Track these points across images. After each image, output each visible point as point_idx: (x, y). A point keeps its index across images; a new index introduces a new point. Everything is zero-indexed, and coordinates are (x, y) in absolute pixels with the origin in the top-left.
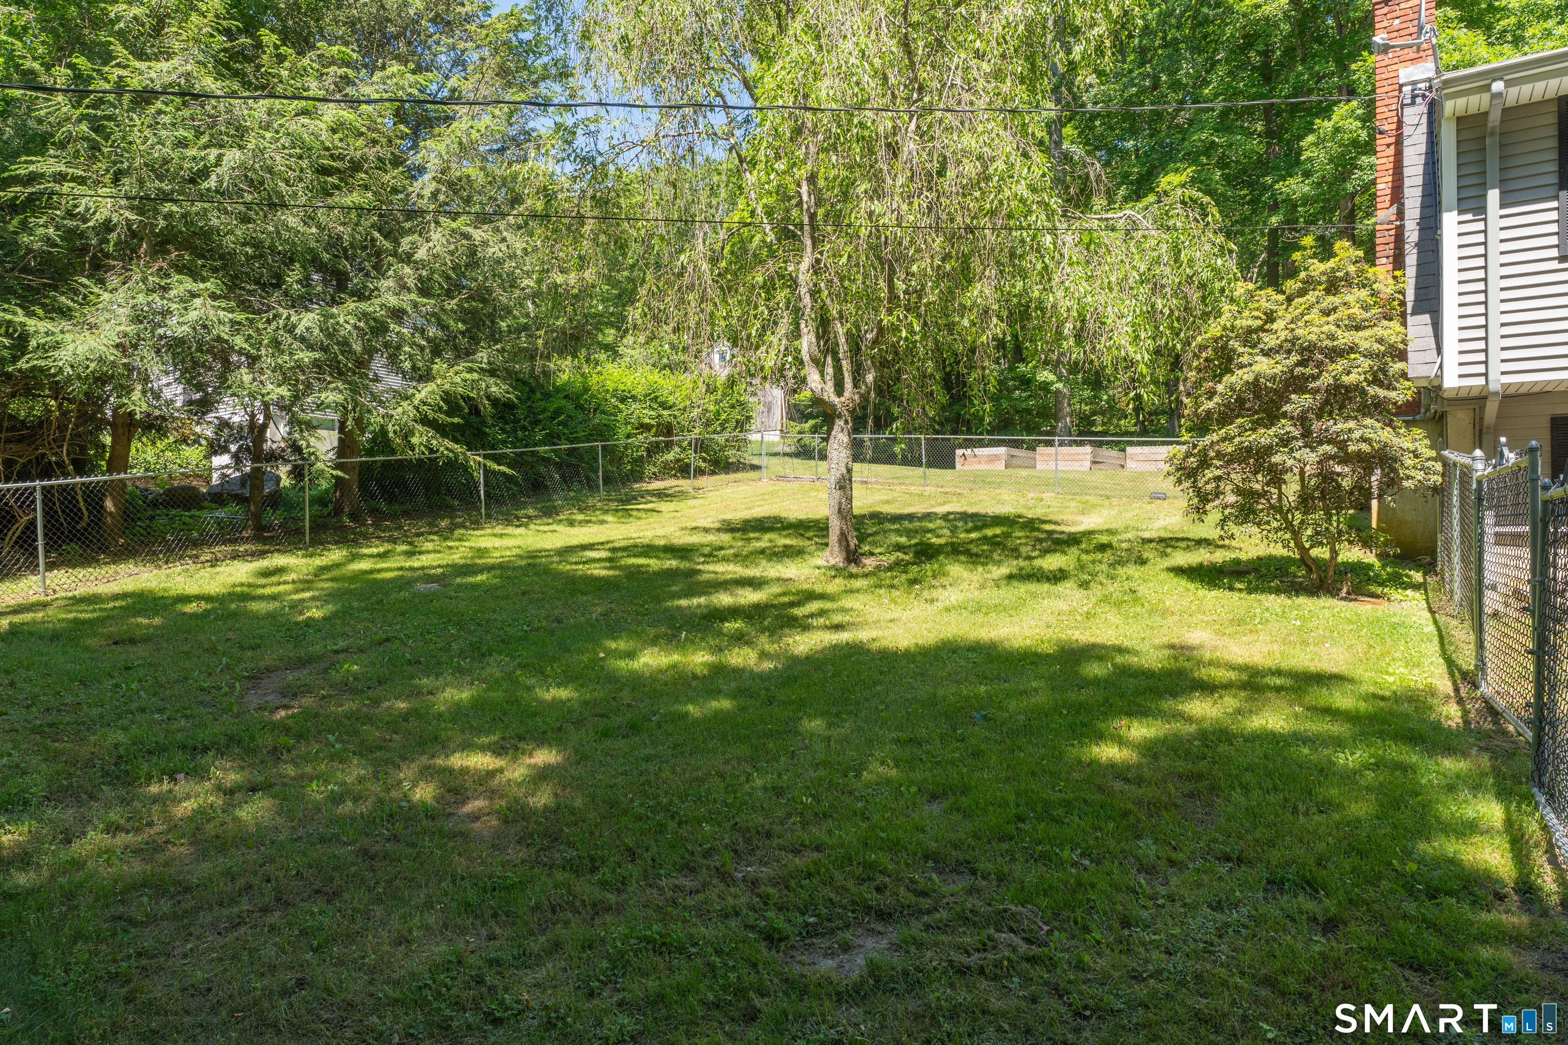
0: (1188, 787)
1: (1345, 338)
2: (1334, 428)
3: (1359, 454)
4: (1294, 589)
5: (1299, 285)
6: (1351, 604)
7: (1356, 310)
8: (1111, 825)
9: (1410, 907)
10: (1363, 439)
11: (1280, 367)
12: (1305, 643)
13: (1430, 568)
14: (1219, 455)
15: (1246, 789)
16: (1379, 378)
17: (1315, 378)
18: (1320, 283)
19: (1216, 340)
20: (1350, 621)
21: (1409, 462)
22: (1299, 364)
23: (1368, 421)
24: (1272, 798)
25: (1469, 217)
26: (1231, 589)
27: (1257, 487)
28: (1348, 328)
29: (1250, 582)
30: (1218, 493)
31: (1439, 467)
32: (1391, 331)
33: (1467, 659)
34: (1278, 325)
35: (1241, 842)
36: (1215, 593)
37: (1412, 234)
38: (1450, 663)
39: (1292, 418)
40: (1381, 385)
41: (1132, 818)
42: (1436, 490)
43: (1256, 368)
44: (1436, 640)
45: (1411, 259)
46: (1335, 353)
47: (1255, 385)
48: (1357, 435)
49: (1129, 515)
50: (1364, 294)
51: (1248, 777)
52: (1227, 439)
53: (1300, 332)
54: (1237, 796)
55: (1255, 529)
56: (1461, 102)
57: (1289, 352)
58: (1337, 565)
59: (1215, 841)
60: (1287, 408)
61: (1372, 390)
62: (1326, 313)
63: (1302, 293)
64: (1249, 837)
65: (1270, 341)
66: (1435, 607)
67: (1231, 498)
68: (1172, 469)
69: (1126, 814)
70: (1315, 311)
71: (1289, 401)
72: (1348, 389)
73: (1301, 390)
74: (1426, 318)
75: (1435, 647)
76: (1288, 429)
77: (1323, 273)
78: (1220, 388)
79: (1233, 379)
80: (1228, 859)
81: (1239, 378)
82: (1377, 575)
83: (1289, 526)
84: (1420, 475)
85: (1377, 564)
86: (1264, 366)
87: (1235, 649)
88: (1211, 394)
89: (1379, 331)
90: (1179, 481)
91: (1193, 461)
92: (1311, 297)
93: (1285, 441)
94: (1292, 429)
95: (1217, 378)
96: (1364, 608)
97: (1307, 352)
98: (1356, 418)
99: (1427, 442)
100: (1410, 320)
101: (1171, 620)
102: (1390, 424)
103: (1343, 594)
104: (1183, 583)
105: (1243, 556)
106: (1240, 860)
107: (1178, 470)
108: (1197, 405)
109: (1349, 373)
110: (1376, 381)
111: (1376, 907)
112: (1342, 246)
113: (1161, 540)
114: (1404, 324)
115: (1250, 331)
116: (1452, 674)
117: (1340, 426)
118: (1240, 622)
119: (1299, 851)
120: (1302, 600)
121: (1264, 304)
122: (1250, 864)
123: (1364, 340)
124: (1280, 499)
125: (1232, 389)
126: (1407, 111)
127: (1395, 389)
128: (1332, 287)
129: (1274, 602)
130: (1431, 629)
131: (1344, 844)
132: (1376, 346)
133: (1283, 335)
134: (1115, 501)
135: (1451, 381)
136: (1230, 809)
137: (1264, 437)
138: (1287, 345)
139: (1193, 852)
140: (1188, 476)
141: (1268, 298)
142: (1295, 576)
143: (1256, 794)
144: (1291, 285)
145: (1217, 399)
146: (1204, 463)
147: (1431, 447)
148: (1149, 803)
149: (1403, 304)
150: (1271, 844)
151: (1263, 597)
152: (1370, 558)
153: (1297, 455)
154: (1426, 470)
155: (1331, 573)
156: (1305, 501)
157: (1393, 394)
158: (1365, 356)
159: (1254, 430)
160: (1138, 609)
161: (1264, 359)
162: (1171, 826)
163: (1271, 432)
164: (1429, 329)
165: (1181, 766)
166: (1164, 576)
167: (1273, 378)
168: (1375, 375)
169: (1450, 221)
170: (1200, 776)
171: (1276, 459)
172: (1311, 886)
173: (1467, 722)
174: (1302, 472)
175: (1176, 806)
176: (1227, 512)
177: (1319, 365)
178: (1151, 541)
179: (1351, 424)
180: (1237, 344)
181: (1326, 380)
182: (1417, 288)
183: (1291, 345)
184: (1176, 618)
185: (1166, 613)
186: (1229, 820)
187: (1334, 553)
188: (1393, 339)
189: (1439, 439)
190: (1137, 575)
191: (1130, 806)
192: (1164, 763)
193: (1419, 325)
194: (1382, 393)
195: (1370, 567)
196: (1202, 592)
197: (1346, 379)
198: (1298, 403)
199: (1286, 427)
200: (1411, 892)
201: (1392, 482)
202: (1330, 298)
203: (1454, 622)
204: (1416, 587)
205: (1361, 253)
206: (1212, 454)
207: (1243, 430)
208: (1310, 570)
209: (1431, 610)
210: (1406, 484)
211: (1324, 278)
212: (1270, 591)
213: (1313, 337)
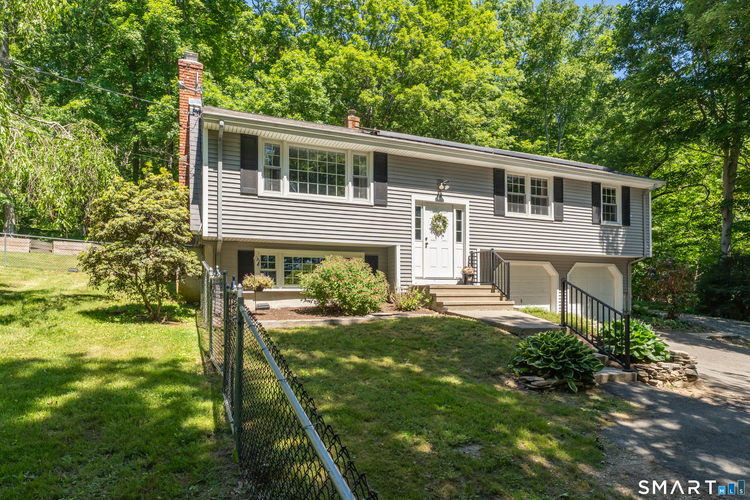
0: (89, 425)
1: (164, 212)
2: (159, 251)
3: (170, 262)
4: (143, 320)
5: (145, 183)
6: (167, 326)
7: (169, 200)
8: (47, 454)
9: (179, 450)
10: (171, 256)
11: (136, 220)
12: (146, 346)
13: (198, 307)
14: (107, 259)
15: (116, 419)
16: (178, 230)
17: (152, 227)
18: (154, 184)
19: (105, 202)
20: (166, 334)
21: (190, 266)
22: (144, 220)
23: (173, 248)
24: (128, 421)
25: (212, 170)
26: (113, 321)
27: (126, 273)
28: (166, 207)
29: (122, 317)
30: (106, 275)
31: (201, 268)
32: (183, 211)
33: (207, 347)
34: (135, 200)
35: (114, 444)
36: (104, 324)
37: (192, 171)
38: (201, 349)
39: (141, 244)
40: (179, 233)
41: (58, 448)
42: (199, 277)
43: (125, 219)
44: (197, 339)
45: (192, 181)
46: (160, 218)
47: (124, 227)
48: (168, 254)
49: (55, 281)
50: (172, 193)
51: (118, 414)
52: (110, 250)
53: (145, 206)
54: (113, 424)
55: (124, 294)
56: (210, 124)
57: (140, 214)
58: (162, 307)
59: (102, 446)
60: (139, 239)
61: (175, 235)
62: (157, 198)
63: (146, 187)
64: (118, 440)
65: (132, 207)
66: (199, 324)
67: (113, 278)
68: (81, 262)
69: (55, 446)
70: (152, 196)
71: (140, 236)
72: (165, 233)
73: (146, 231)
74: (197, 207)
75: (196, 343)
76: (139, 249)
77: (155, 180)
78: (107, 225)
79: (114, 222)
80: (107, 453)
81: (117, 222)
82: (178, 312)
83: (141, 291)
84: (194, 271)
85: (178, 306)
86: (129, 218)
87: (114, 353)
88: (103, 228)
89: (177, 210)
90: (85, 269)
91: (92, 260)
92: (150, 190)
93: (138, 253)
94: (141, 249)
95: (106, 220)
96: (172, 327)
97: (148, 216)
98: (168, 247)
99: (196, 257)
100: (191, 206)
101: (81, 341)
102: (182, 251)
103: (163, 321)
104: (88, 320)
105: (119, 305)
106: (113, 452)
107: (85, 263)
108: (96, 232)
109: (165, 227)
110: (176, 232)
111: (167, 454)
112: (163, 170)
113: (76, 296)
114: (188, 208)
115: (122, 200)
116: (201, 353)
117: (162, 250)
118: (116, 339)
119: (139, 440)
120: (146, 325)
121: (129, 189)
122: (118, 452)
123: (172, 213)
124: (136, 279)
125: (113, 227)
126: (191, 117)
127: (185, 236)
128: (159, 187)
129: (133, 327)
130: (196, 335)
131: (157, 433)
132: (177, 217)
133: (138, 206)
134: (46, 272)
135: (205, 234)
136: (109, 430)
137: (128, 251)
138: (139, 211)
139: (91, 455)
140: (90, 267)
141: (130, 186)
142: (144, 314)
143: (121, 421)
144: (142, 183)
145: (105, 231)
146: (99, 261)
147: (198, 260)
148: (68, 438)
149: (188, 199)
150: (127, 441)
151: (128, 325)
152: (175, 304)
153: (144, 261)
154: (196, 269)
155: (159, 312)
156: (147, 279)
157: (183, 238)
158: (172, 220)
159: (124, 247)
160: (62, 336)
161: (129, 215)
162: (80, 446)
163: (131, 250)
164: (198, 211)
165: (85, 415)
166: (77, 317)
167: (133, 225)
168: (176, 230)
169: (206, 169)
170: (95, 418)
171: (134, 262)
172: (143, 453)
173: (205, 372)
174: (146, 268)
175: (82, 435)
176: (111, 284)
177: (154, 222)
178: (69, 296)
179: (167, 249)
180: (115, 206)
181: (156, 229)
182: (194, 193)
183: (141, 211)
184: (83, 340)
185: (77, 337)
186: (108, 436)
187: (160, 304)
188: (183, 215)
189: (201, 257)
190: (60, 317)
191: (57, 442)
192: (76, 416)
193: (194, 208)
194: (179, 237)
195: (175, 307)
196: (97, 325)
197: (164, 230)
198: (144, 237)
199: (138, 247)
200: (180, 444)
201: (183, 273)
202: (159, 192)
203: (205, 331)
204: (192, 316)
205: (171, 175)
206: (103, 257)
207: (118, 248)
208: (150, 311)
209: (197, 327)
210: (189, 274)
211: (156, 182)
212: (132, 322)
213: (151, 209)
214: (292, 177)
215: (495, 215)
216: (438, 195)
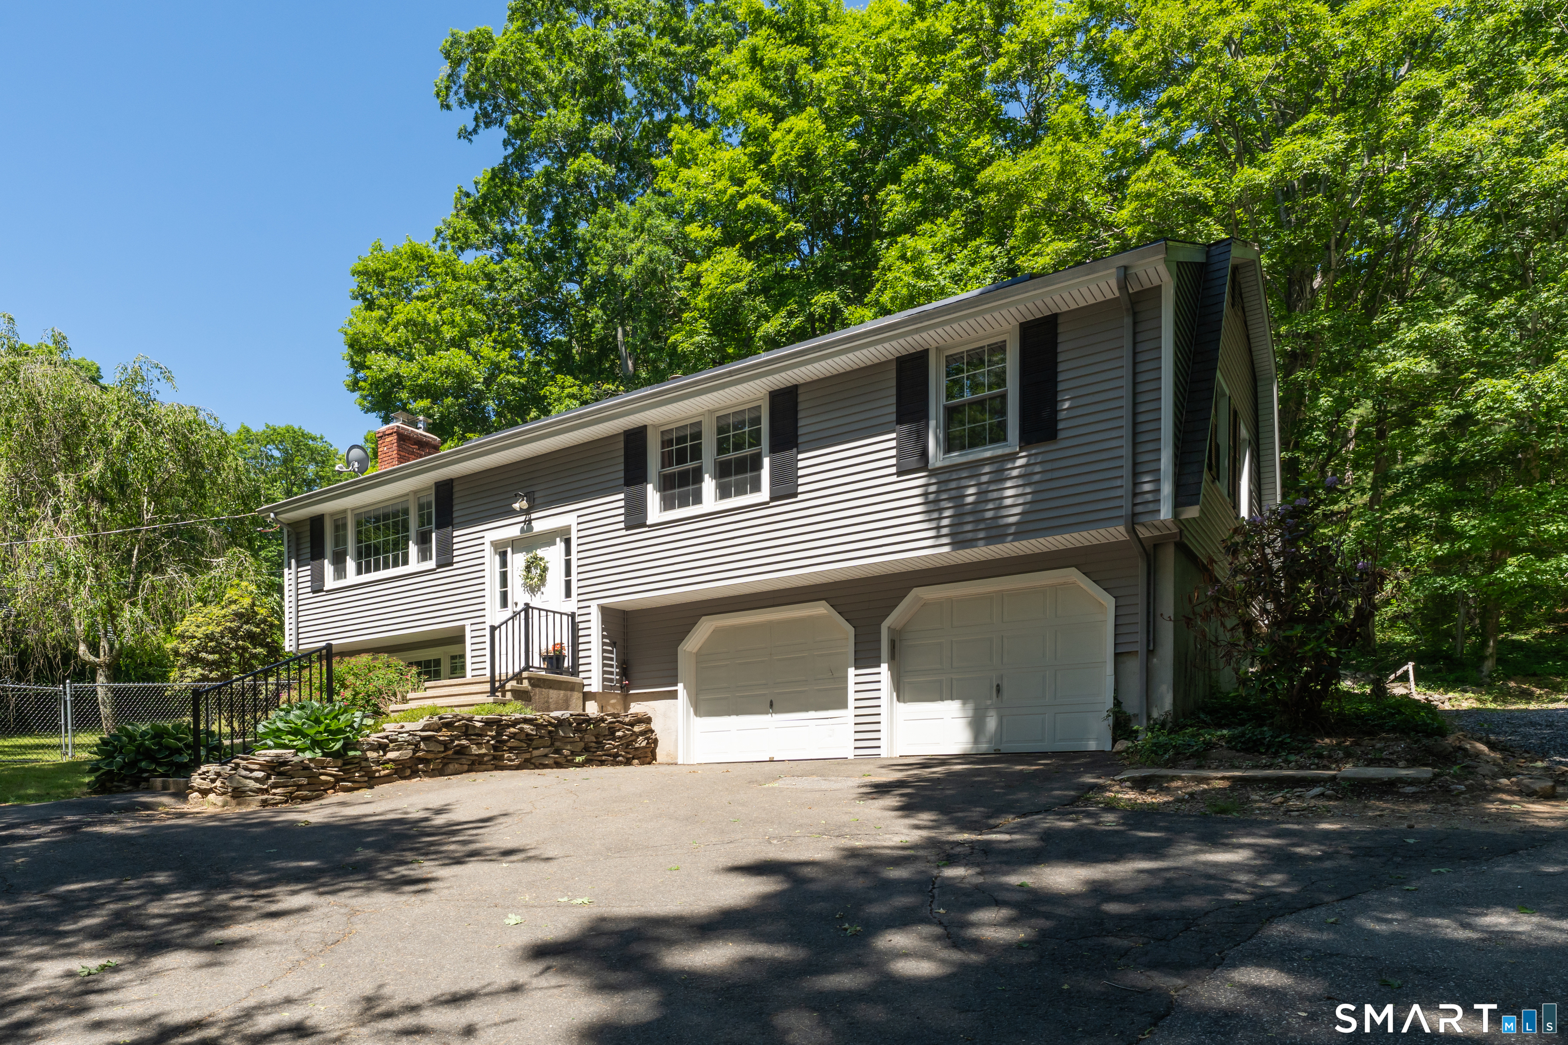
214: (359, 556)
215: (627, 528)
216: (525, 522)
